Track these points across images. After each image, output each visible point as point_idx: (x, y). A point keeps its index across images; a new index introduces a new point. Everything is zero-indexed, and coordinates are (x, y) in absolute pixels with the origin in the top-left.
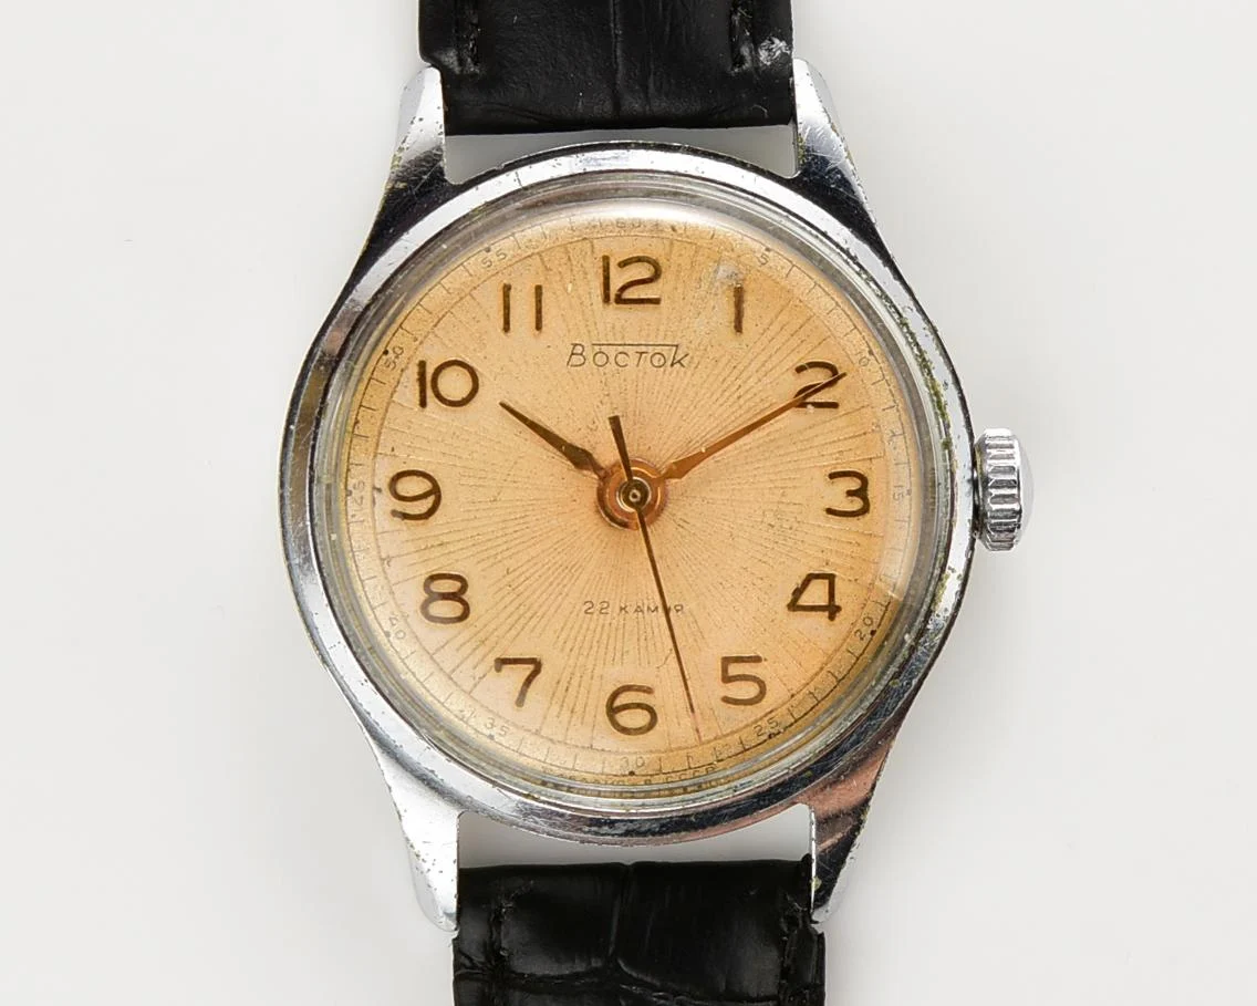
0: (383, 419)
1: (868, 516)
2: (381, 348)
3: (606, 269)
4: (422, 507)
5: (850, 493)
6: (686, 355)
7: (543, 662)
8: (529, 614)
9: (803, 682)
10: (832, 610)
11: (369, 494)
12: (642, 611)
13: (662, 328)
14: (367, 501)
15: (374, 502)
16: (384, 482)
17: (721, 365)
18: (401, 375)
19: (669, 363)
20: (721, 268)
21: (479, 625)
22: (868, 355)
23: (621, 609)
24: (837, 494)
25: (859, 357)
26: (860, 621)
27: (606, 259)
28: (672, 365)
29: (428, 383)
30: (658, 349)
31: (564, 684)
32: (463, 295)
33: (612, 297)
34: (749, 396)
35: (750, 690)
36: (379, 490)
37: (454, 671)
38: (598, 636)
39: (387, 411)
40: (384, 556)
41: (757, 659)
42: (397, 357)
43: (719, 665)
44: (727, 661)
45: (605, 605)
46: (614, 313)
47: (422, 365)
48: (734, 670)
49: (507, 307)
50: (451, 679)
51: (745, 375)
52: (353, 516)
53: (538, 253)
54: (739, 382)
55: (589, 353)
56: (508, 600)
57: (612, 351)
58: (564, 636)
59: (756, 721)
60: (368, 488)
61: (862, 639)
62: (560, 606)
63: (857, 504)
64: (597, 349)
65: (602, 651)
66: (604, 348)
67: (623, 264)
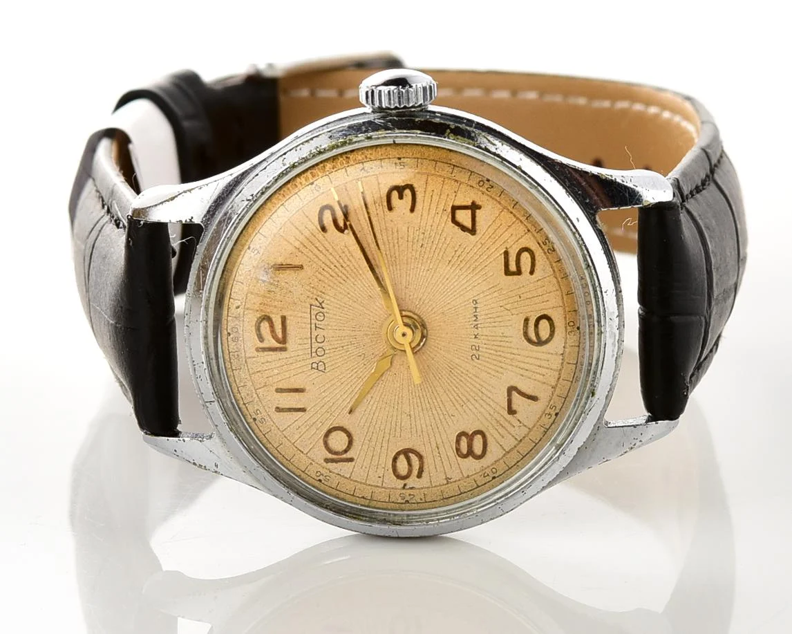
0: (361, 483)
1: (415, 185)
2: (317, 484)
3: (264, 349)
4: (415, 460)
5: (401, 197)
6: (317, 299)
7: (509, 385)
8: (480, 394)
9: (520, 224)
10: (474, 207)
11: (408, 491)
12: (477, 325)
13: (300, 315)
14: (411, 492)
15: (412, 488)
16: (400, 483)
17: (322, 278)
18: (334, 473)
19: (321, 310)
20: (261, 278)
21: (487, 424)
22: (314, 186)
23: (476, 337)
24: (402, 205)
25: (315, 191)
26: (481, 188)
27: (258, 350)
28: (323, 308)
29: (338, 457)
30: (313, 317)
31: (522, 372)
32: (283, 436)
33: (281, 345)
34: (341, 261)
35: (526, 257)
36: (405, 485)
37: (516, 439)
38: (492, 352)
39: (356, 481)
40: (445, 482)
41: (506, 254)
42: (322, 475)
43: (510, 277)
44: (508, 272)
45: (473, 347)
46: (291, 345)
47: (327, 460)
48: (513, 267)
49: (290, 410)
50: (521, 440)
51: (328, 263)
52: (421, 499)
53: (256, 390)
54: (332, 266)
55: (317, 359)
56: (471, 407)
57: (315, 345)
58: (493, 373)
59: (545, 253)
60: (404, 491)
61: (492, 187)
62: (474, 375)
63: (408, 192)
64: (314, 354)
65: (502, 349)
66: (314, 350)
67: (261, 339)
